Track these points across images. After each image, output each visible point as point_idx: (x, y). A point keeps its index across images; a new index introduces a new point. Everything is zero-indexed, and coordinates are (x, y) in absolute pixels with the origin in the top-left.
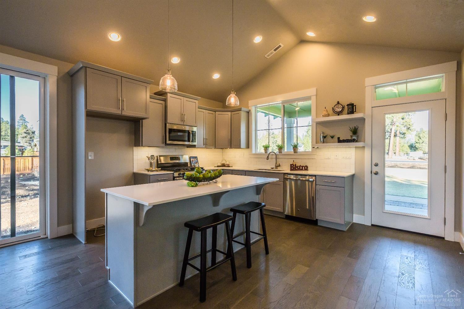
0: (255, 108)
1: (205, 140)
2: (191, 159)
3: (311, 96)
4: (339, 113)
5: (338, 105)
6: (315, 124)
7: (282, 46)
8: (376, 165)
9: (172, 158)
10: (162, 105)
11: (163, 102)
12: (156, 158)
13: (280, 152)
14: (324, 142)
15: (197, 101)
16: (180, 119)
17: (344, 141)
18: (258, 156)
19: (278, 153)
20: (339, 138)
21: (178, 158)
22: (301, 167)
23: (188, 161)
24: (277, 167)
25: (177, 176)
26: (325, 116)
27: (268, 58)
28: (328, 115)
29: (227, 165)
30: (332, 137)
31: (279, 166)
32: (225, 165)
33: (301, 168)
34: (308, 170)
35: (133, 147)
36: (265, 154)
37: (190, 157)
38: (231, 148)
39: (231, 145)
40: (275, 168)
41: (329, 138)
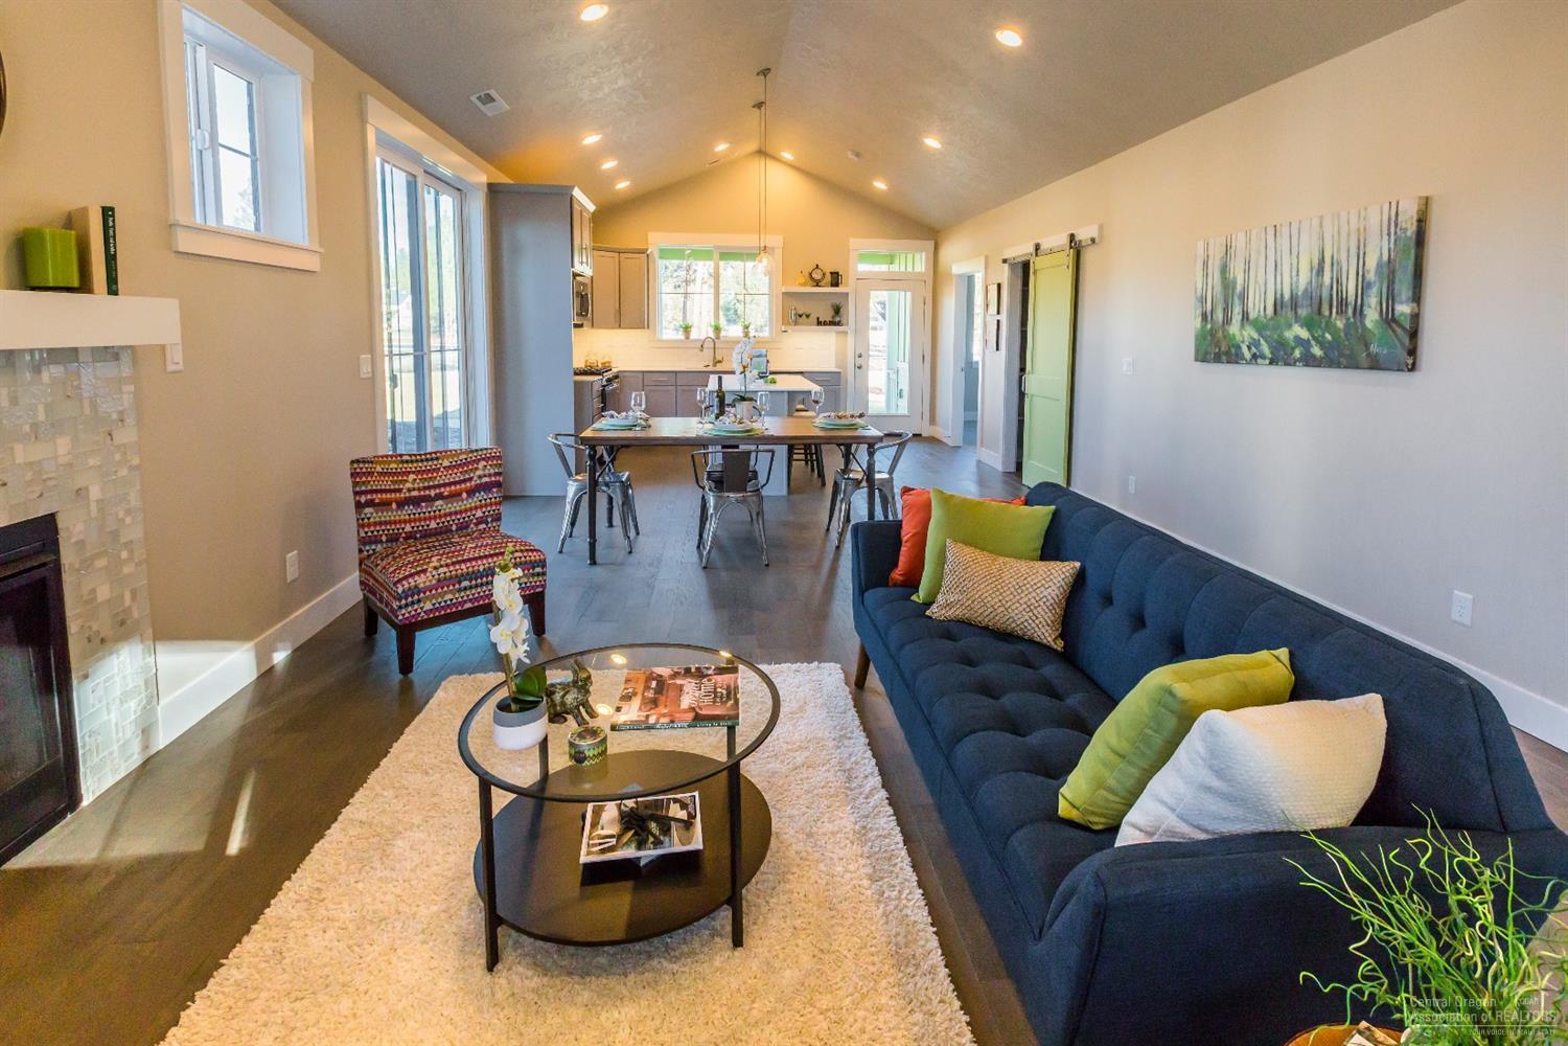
3: (774, 247)
4: (817, 284)
5: (817, 271)
8: (860, 356)
13: (718, 337)
14: (796, 324)
17: (825, 323)
19: (715, 340)
20: (817, 319)
24: (715, 363)
26: (801, 285)
28: (804, 284)
30: (808, 316)
36: (687, 341)
38: (620, 326)
39: (619, 322)
40: (712, 366)
41: (804, 317)
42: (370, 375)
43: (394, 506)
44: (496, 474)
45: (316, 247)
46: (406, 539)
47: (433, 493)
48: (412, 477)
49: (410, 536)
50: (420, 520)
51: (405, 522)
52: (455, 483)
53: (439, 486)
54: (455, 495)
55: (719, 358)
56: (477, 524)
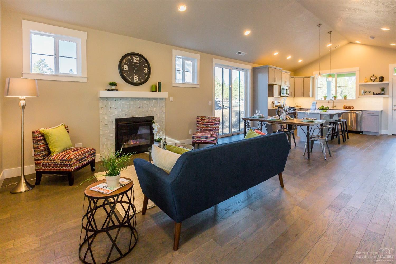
3: (356, 71)
4: (374, 81)
5: (373, 77)
6: (359, 86)
7: (339, 46)
8: (395, 106)
13: (335, 99)
14: (364, 95)
15: (290, 74)
17: (377, 94)
20: (373, 93)
26: (365, 82)
28: (367, 82)
29: (299, 107)
30: (369, 92)
31: (335, 107)
33: (350, 108)
34: (354, 109)
36: (325, 100)
39: (303, 96)
40: (332, 108)
41: (367, 93)
42: (211, 104)
43: (202, 125)
44: (218, 122)
45: (199, 84)
46: (203, 130)
47: (209, 124)
48: (206, 120)
49: (204, 130)
50: (206, 128)
51: (203, 128)
52: (212, 123)
53: (210, 123)
54: (212, 125)
55: (335, 106)
56: (214, 130)
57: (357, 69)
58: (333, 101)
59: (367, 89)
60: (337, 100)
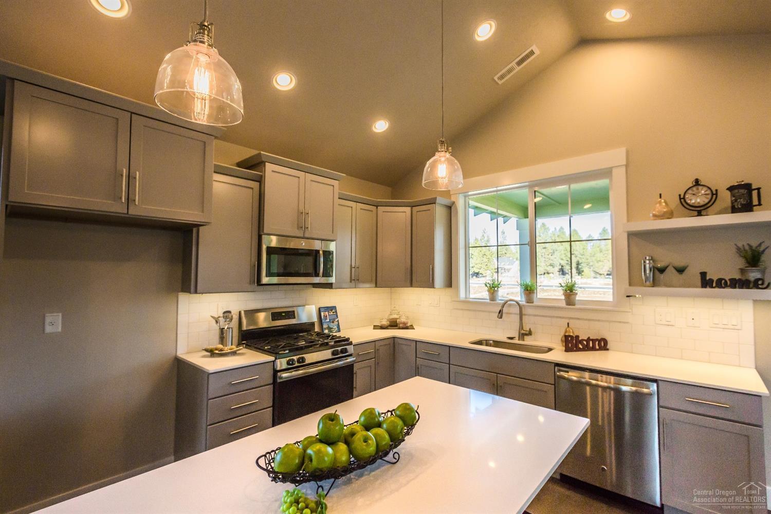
0: (464, 198)
1: (353, 270)
2: (322, 314)
3: (611, 168)
4: (700, 211)
5: (698, 189)
6: (625, 236)
7: (537, 52)
9: (276, 316)
10: (251, 190)
11: (255, 185)
12: (236, 317)
13: (529, 300)
14: (655, 284)
15: (336, 183)
16: (296, 226)
17: (721, 283)
18: (473, 306)
19: (524, 303)
20: (703, 275)
21: (291, 314)
22: (591, 342)
23: (315, 319)
24: (522, 336)
25: (285, 366)
26: (660, 216)
27: (500, 82)
28: (670, 215)
29: (401, 325)
30: (681, 270)
31: (530, 333)
32: (397, 324)
33: (591, 345)
34: (608, 350)
35: (178, 292)
36: (492, 302)
37: (319, 309)
38: (411, 286)
40: (517, 338)
41: (671, 273)
55: (527, 328)
57: (615, 157)
58: (520, 307)
59: (667, 256)
60: (535, 303)
